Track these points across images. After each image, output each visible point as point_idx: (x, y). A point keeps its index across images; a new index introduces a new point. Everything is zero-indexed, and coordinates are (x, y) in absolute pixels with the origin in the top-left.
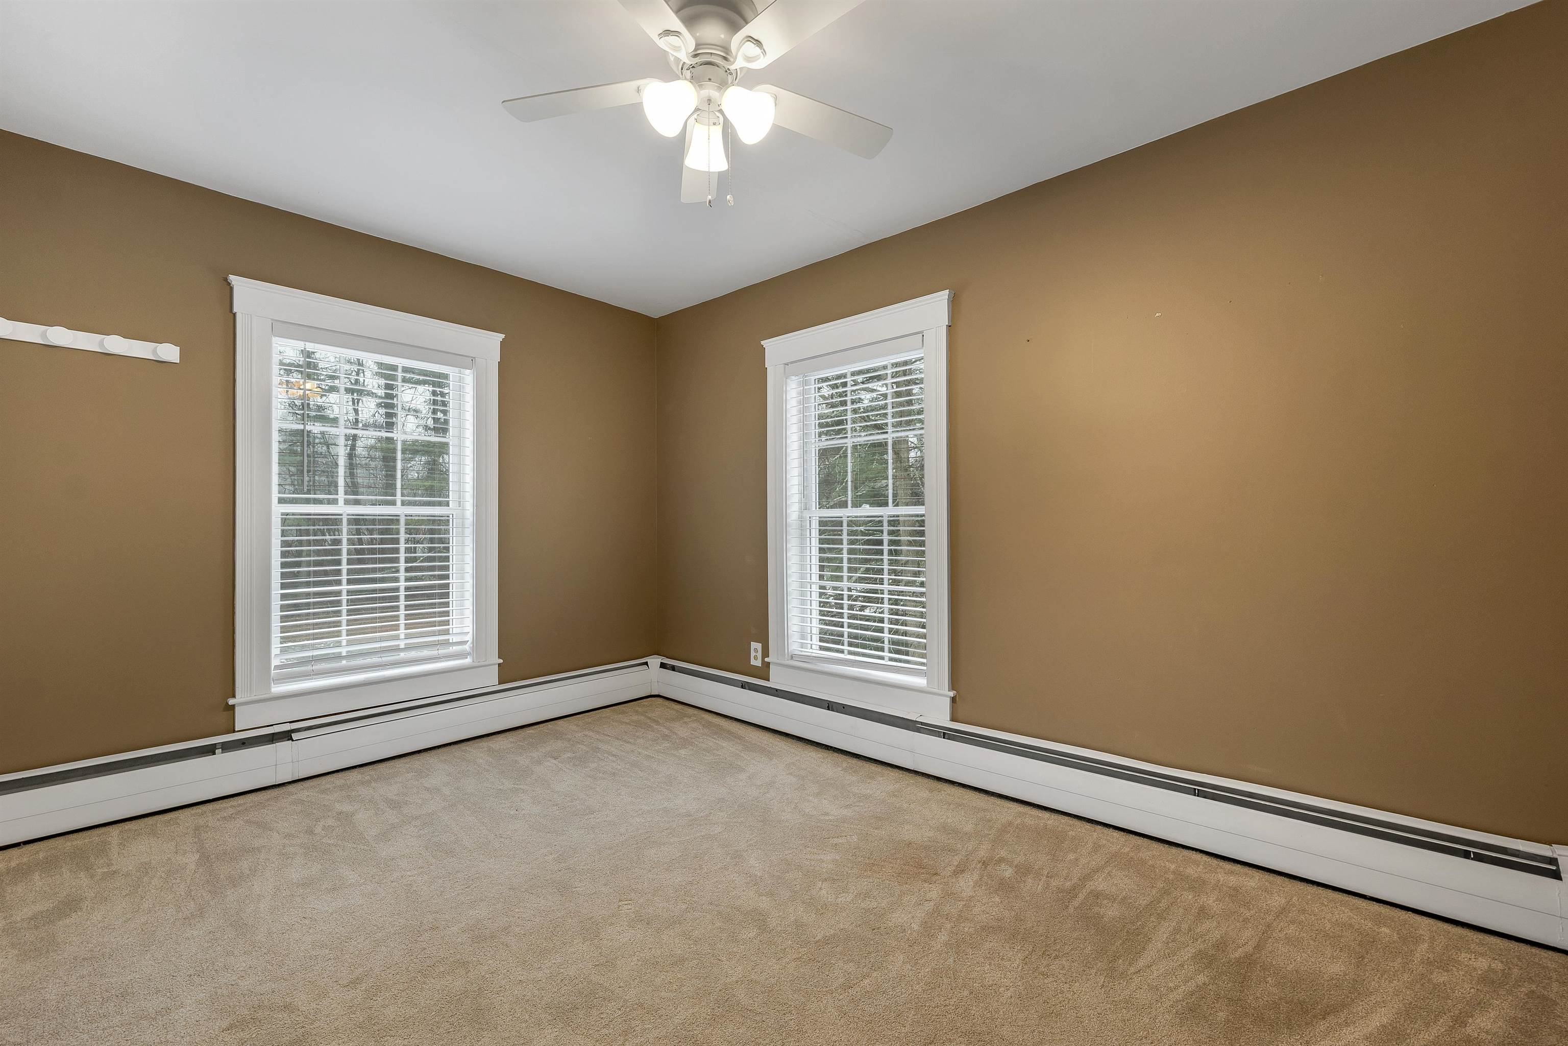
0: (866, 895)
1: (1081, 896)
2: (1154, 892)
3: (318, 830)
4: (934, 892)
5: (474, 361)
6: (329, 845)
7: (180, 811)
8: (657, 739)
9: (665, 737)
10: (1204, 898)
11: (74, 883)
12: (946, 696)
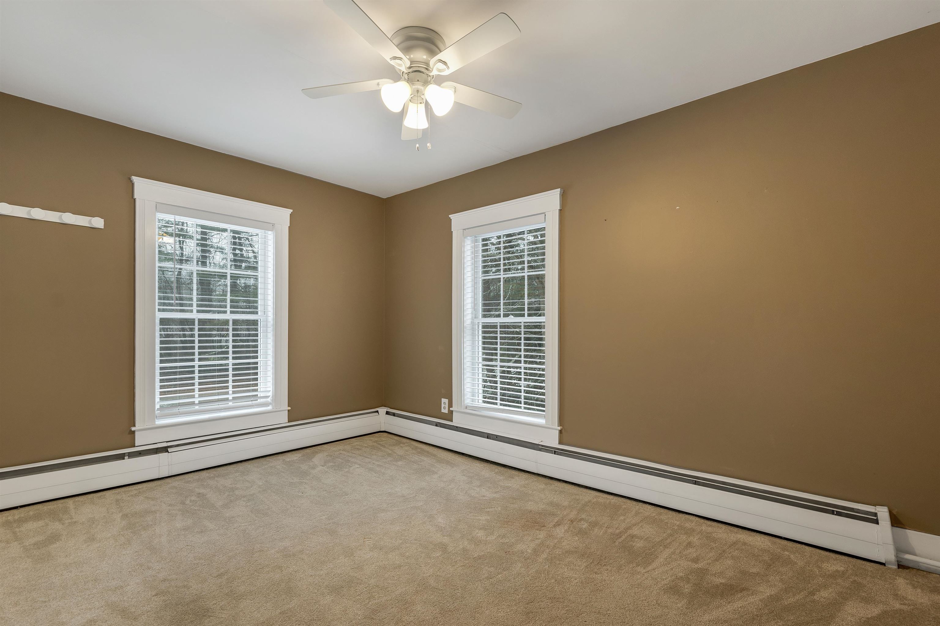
0: (504, 536)
1: (624, 537)
2: (665, 535)
3: (188, 502)
4: (542, 535)
5: (274, 226)
6: (195, 510)
7: (105, 492)
8: (384, 456)
9: (389, 455)
10: (691, 538)
11: (54, 527)
12: (556, 429)
